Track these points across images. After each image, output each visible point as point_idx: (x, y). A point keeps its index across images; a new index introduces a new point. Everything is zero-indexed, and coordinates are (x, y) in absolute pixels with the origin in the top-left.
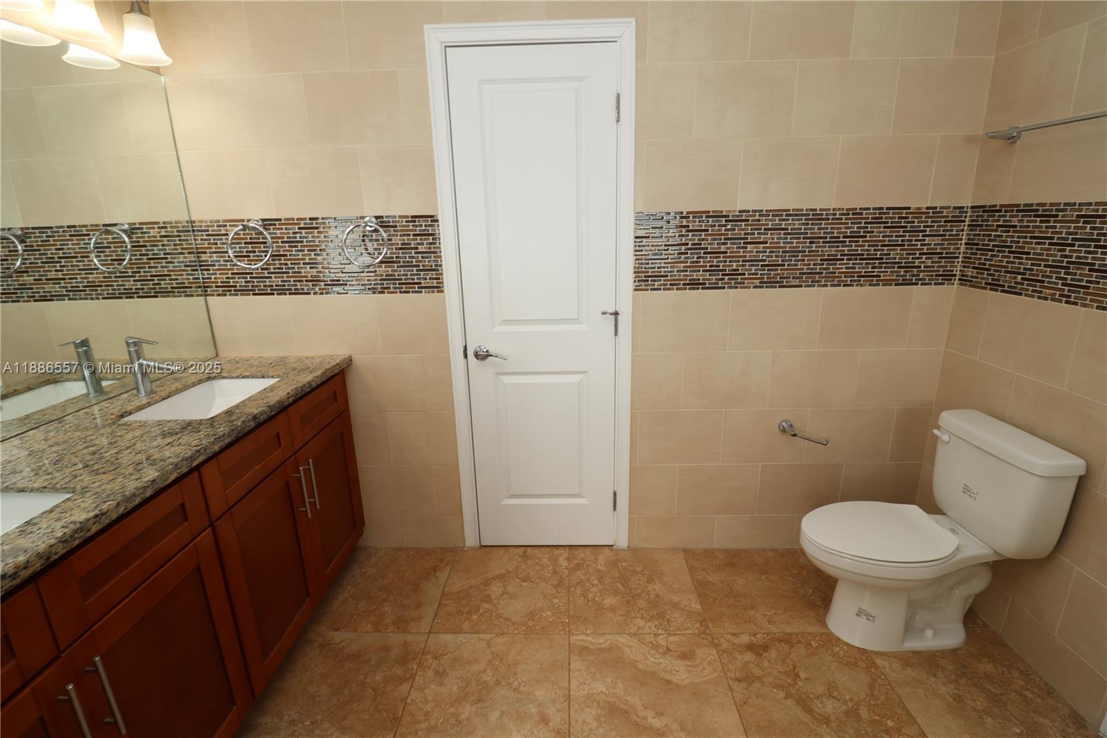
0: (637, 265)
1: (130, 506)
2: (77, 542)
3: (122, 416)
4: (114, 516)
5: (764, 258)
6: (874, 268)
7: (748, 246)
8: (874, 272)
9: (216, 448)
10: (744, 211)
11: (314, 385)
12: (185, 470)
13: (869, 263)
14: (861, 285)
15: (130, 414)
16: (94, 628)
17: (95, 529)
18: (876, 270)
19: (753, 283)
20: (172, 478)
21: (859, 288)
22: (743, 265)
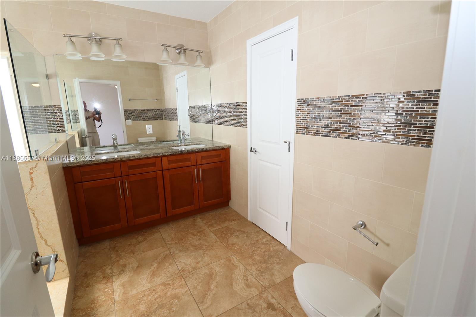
0: (297, 122)
1: (140, 157)
2: (128, 159)
3: (173, 147)
4: (136, 158)
5: (350, 122)
6: (425, 134)
7: (342, 115)
8: (426, 137)
9: (166, 154)
10: (341, 97)
11: (208, 149)
12: (156, 156)
13: (420, 130)
14: (414, 145)
15: (175, 147)
16: (129, 176)
17: (132, 158)
18: (427, 136)
19: (344, 136)
20: (152, 156)
21: (412, 147)
22: (339, 126)
